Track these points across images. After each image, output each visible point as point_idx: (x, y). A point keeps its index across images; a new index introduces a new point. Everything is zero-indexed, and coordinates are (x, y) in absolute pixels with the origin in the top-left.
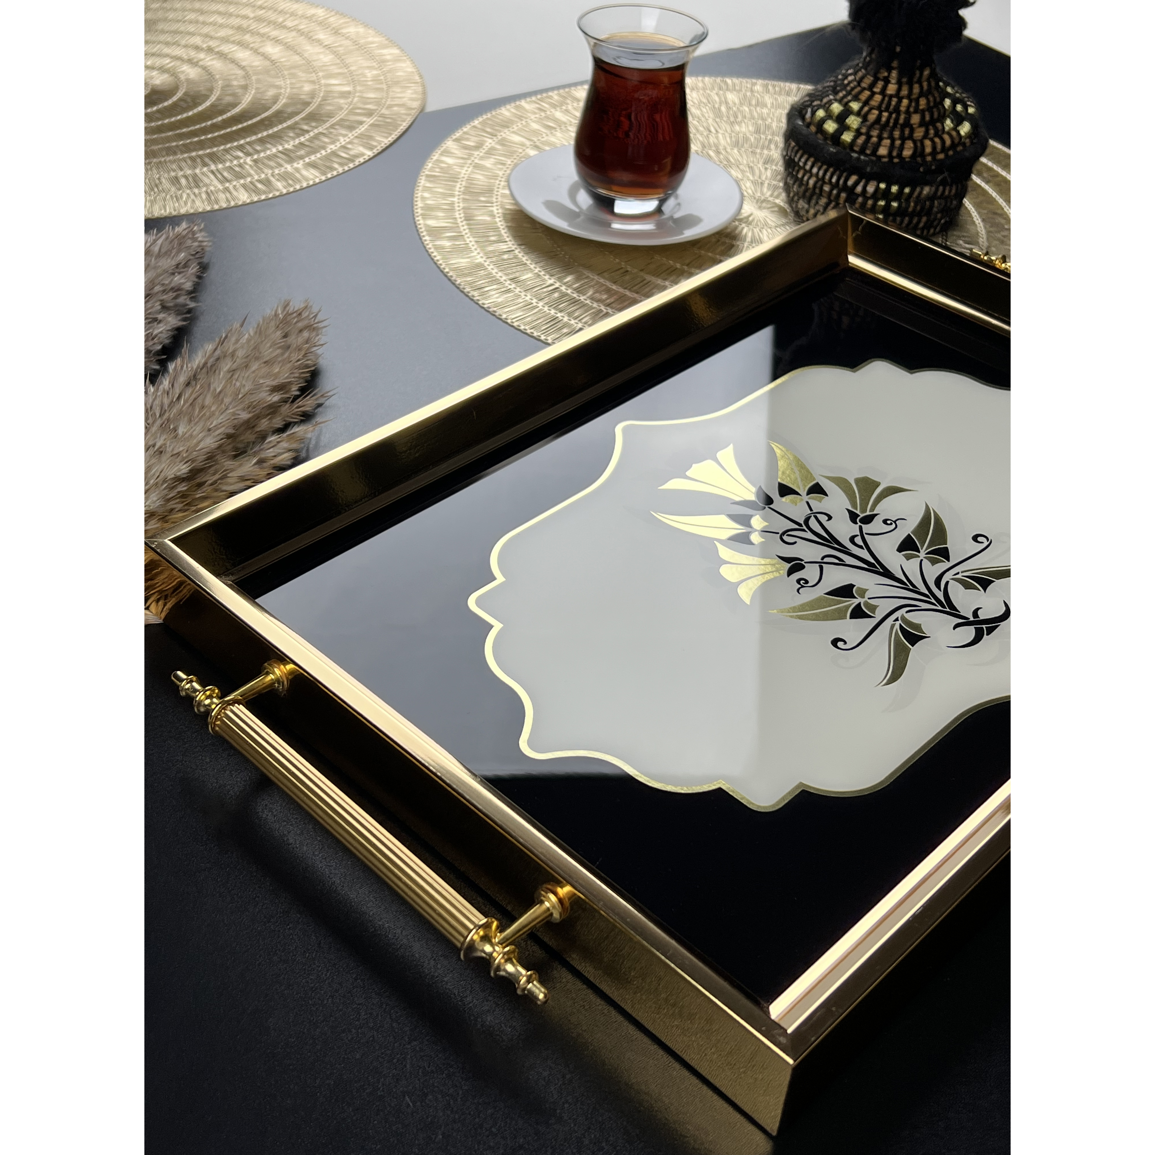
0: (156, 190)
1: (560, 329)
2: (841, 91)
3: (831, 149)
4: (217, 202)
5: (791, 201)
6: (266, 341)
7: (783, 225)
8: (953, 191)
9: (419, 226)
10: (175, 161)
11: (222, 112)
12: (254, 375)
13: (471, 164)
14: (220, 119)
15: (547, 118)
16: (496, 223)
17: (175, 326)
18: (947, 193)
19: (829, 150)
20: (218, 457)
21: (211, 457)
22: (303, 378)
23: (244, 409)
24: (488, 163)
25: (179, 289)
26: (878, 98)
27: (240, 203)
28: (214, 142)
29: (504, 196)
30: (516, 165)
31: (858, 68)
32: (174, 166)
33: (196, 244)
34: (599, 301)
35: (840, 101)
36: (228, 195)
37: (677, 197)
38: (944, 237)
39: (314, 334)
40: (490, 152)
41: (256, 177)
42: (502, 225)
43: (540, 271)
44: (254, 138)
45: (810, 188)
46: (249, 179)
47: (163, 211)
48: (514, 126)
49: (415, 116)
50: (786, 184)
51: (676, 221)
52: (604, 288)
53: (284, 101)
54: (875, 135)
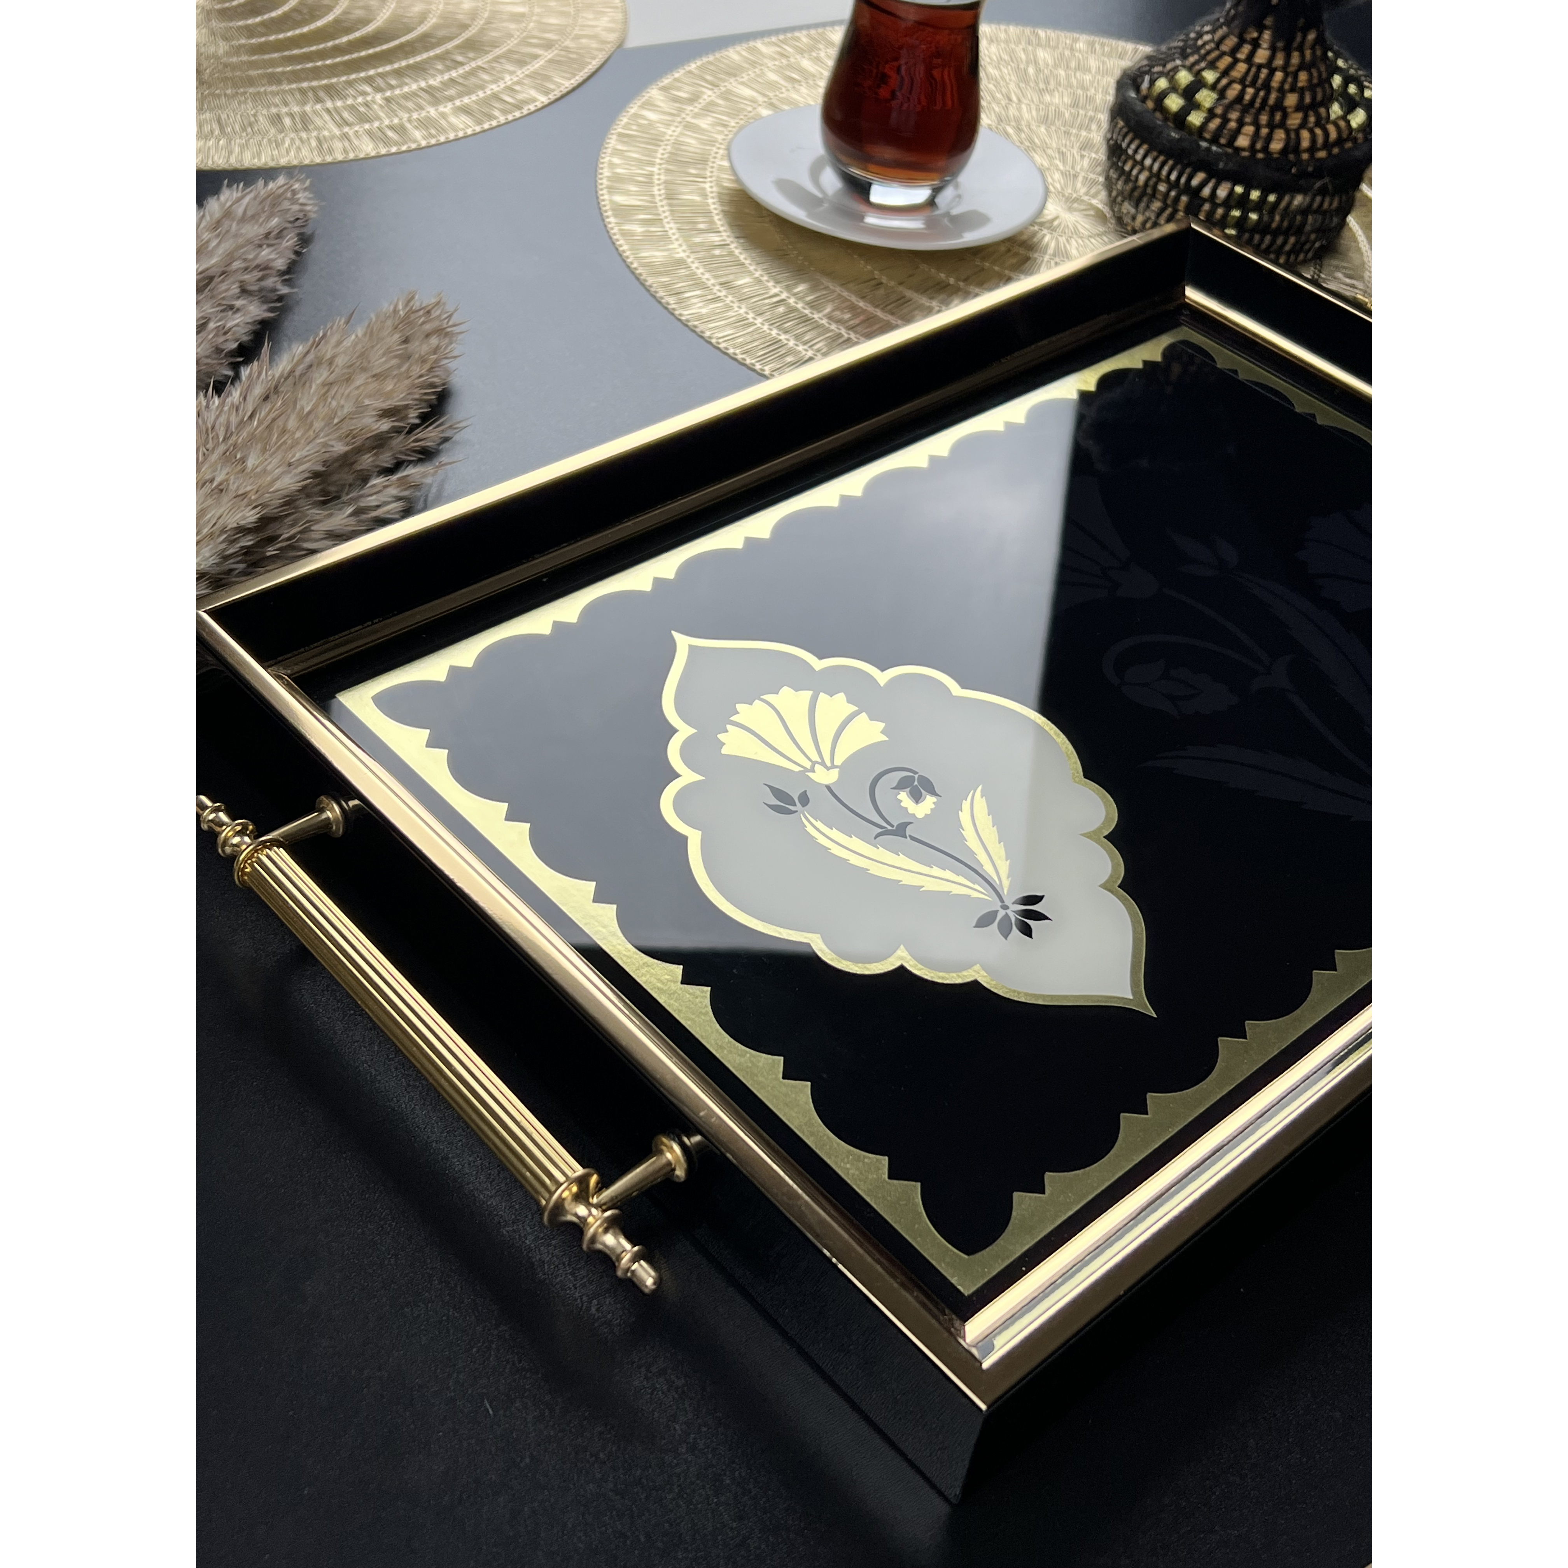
0: (249, 130)
1: (783, 356)
2: (1192, 54)
3: (1173, 134)
4: (331, 151)
5: (1113, 202)
6: (379, 346)
7: (1098, 235)
8: (1335, 204)
9: (603, 203)
10: (278, 93)
11: (348, 31)
12: (357, 392)
13: (680, 122)
14: (345, 39)
15: (790, 66)
16: (708, 205)
17: (259, 318)
18: (1326, 205)
19: (1169, 135)
20: (298, 503)
21: (290, 502)
22: (426, 401)
23: (340, 439)
24: (704, 123)
25: (266, 268)
26: (1242, 67)
27: (362, 156)
28: (333, 70)
29: (721, 169)
30: (741, 128)
31: (1218, 24)
32: (277, 100)
33: (296, 207)
34: (839, 321)
35: (1190, 69)
36: (347, 144)
37: (957, 187)
38: (1318, 267)
39: (447, 341)
40: (709, 108)
41: (387, 122)
42: (715, 209)
43: (762, 276)
44: (388, 68)
45: (1139, 187)
46: (376, 124)
47: (256, 160)
48: (744, 75)
49: (610, 53)
50: (1108, 178)
51: (954, 219)
52: (848, 303)
53: (434, 20)
54: (1234, 118)
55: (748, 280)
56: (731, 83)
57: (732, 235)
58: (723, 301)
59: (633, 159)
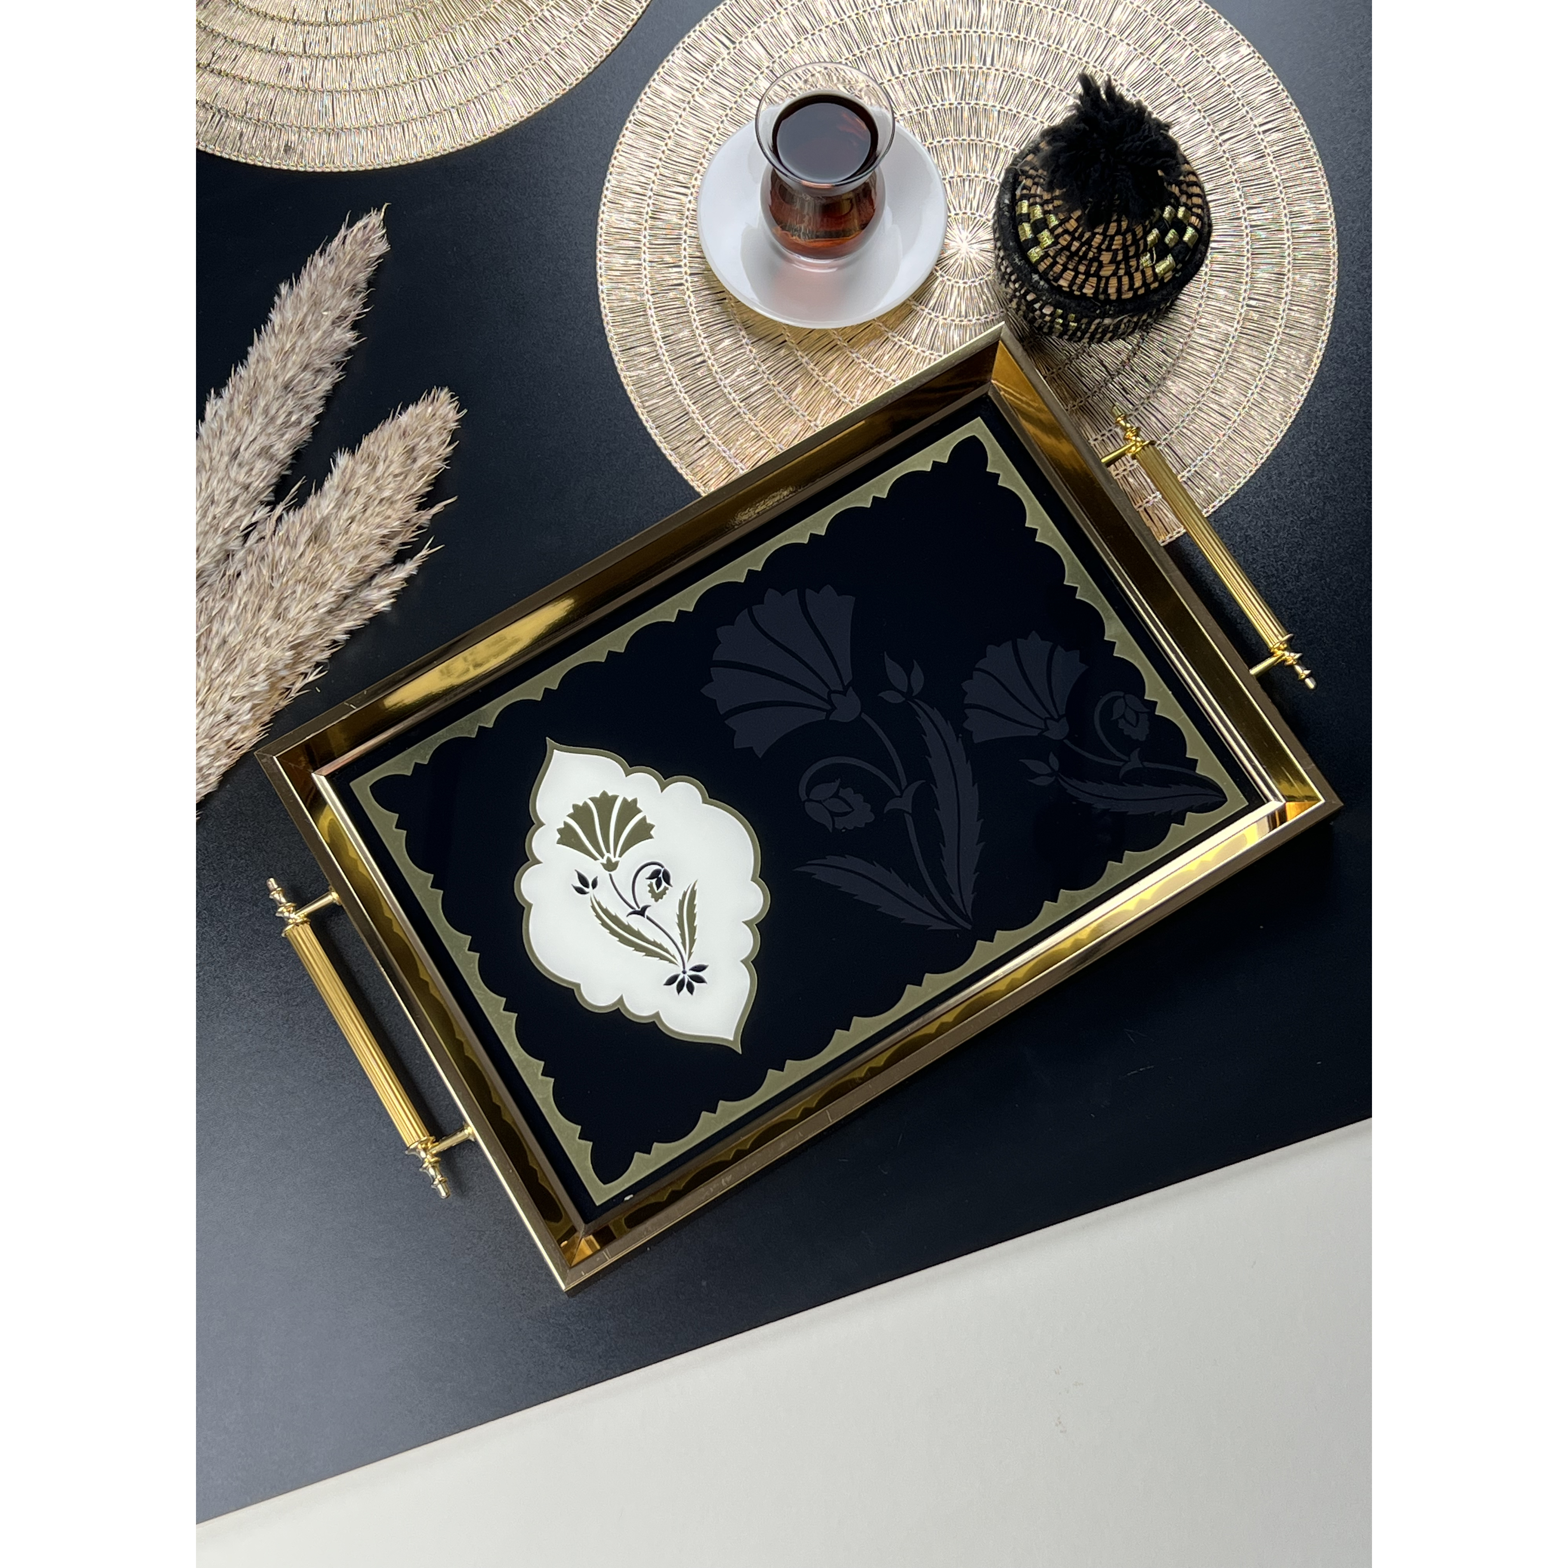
16: (681, 228)
26: (1072, 225)
35: (1042, 205)
40: (718, 79)
42: (685, 233)
43: (697, 328)
47: (354, 161)
48: (761, 23)
52: (752, 367)
54: (1061, 262)
55: (686, 333)
56: (746, 37)
57: (689, 272)
58: (660, 360)
59: (638, 161)
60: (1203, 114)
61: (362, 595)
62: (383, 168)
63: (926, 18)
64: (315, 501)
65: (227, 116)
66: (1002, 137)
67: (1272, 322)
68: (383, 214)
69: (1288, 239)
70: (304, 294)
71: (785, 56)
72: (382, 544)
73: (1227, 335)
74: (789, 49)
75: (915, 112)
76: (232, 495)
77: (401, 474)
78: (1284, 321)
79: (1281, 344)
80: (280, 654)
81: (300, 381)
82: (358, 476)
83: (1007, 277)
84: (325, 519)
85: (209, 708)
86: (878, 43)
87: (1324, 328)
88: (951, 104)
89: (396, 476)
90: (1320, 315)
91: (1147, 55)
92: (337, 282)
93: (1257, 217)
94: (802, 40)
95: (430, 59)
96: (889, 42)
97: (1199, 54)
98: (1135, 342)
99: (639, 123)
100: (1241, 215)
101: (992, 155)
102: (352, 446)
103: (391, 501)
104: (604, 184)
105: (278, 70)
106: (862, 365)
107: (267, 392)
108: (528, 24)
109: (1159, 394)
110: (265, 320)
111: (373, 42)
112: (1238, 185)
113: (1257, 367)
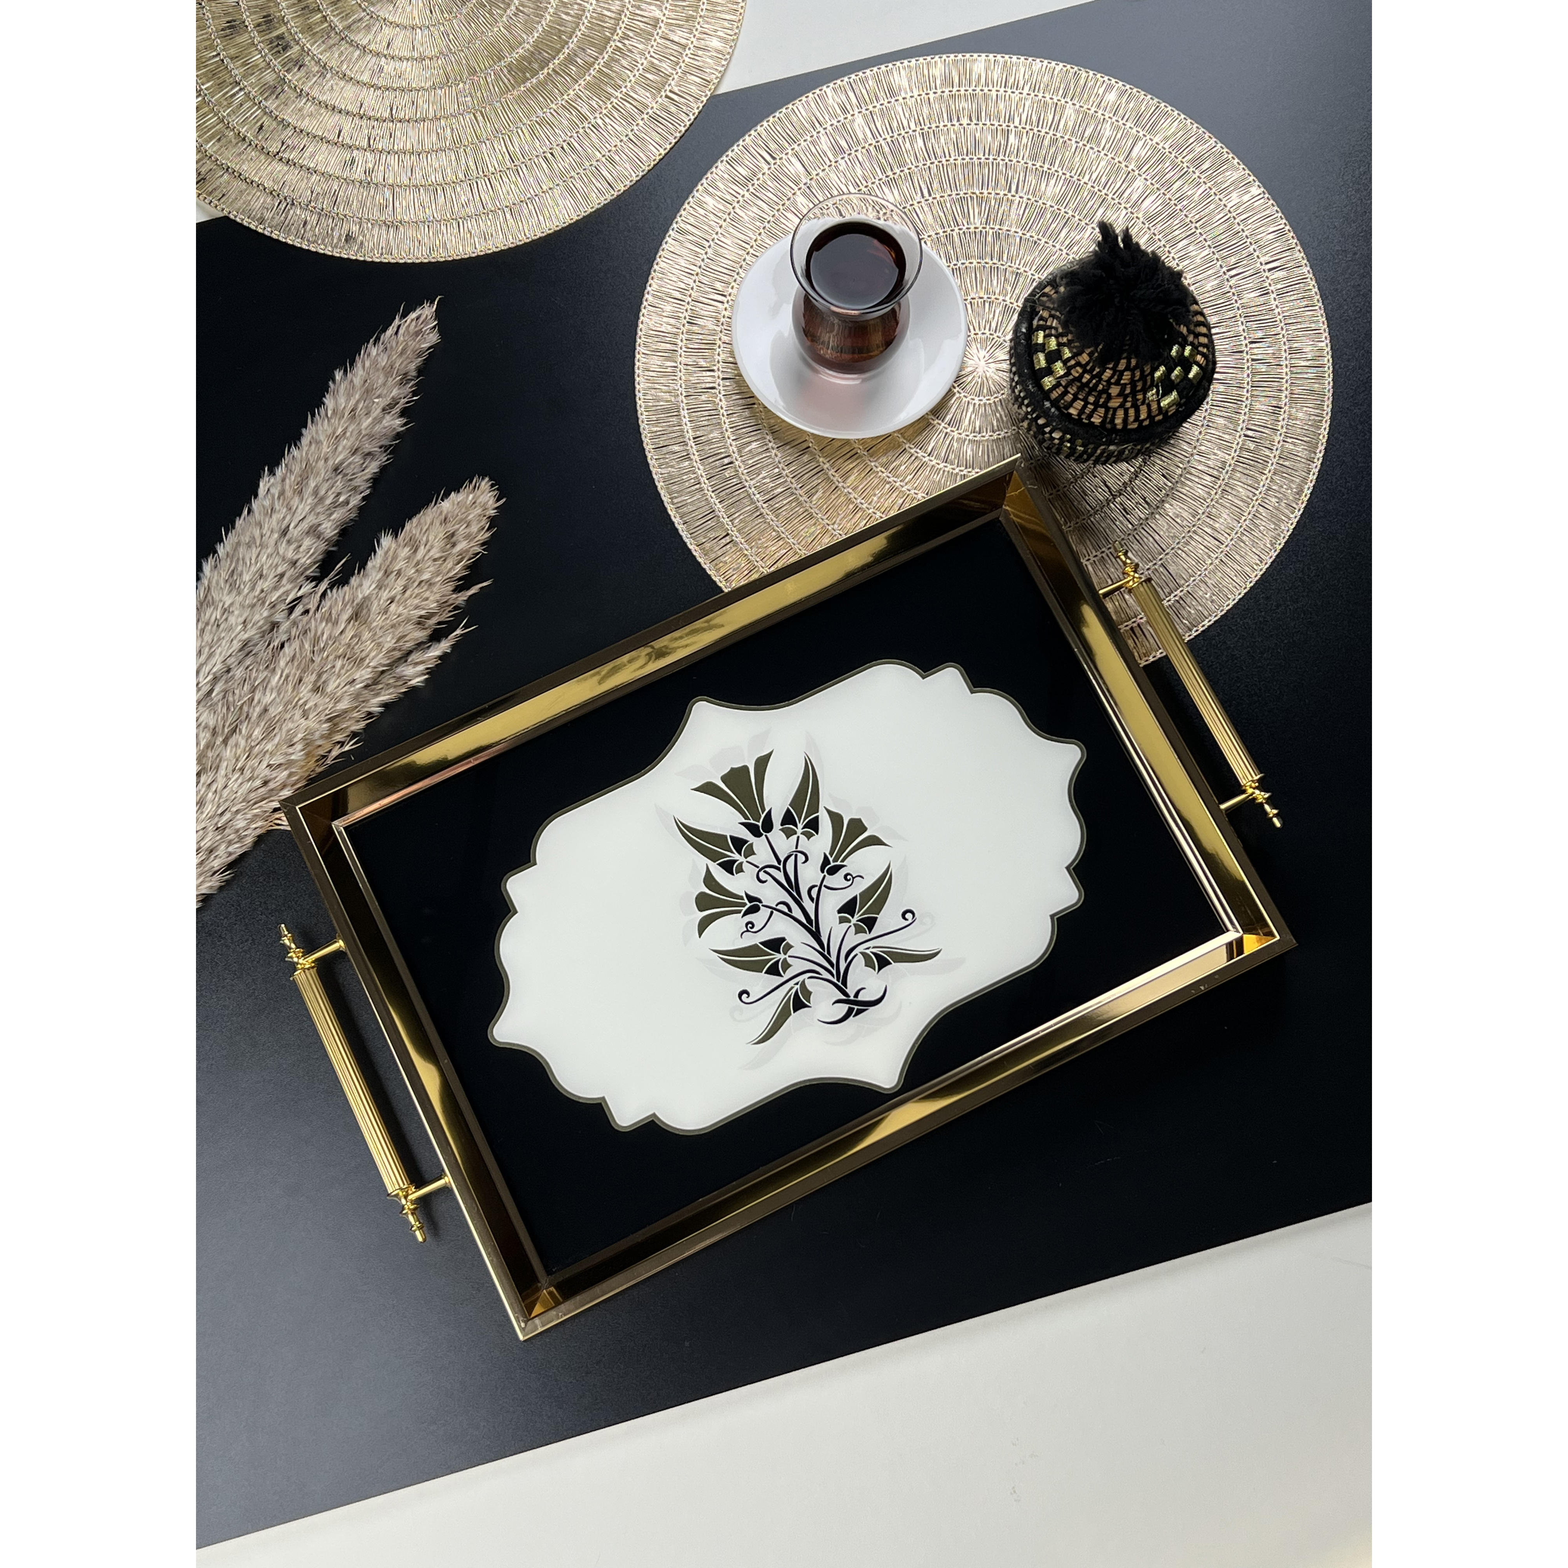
13: (730, 214)
15: (844, 128)
16: (716, 335)
24: (748, 216)
26: (1084, 358)
34: (762, 492)
35: (1057, 337)
40: (758, 192)
43: (727, 430)
48: (802, 141)
49: (703, 104)
53: (583, 30)
54: (1072, 392)
55: (715, 434)
56: (787, 154)
57: (721, 376)
58: (690, 459)
59: (678, 267)
60: (1212, 250)
61: (399, 670)
62: (438, 262)
63: (957, 145)
64: (358, 580)
65: (293, 204)
66: (1023, 262)
67: (1267, 453)
68: (435, 307)
69: (1287, 374)
70: (357, 381)
71: (821, 174)
72: (419, 623)
73: (1224, 463)
74: (826, 167)
75: (942, 234)
76: (280, 570)
77: (441, 557)
78: (1278, 452)
79: (1275, 474)
80: (317, 726)
81: (350, 464)
82: (399, 558)
83: (1020, 400)
84: (366, 599)
85: (248, 773)
86: (910, 166)
87: (1316, 460)
88: (976, 228)
89: (435, 560)
90: (1313, 449)
91: (1162, 191)
92: (388, 371)
93: (1259, 351)
94: (839, 159)
95: (487, 159)
96: (920, 165)
97: (1212, 192)
98: (1138, 464)
99: (681, 232)
100: (1244, 348)
101: (1012, 278)
102: (396, 529)
103: (430, 583)
104: (645, 288)
105: (343, 164)
106: (880, 474)
107: (318, 473)
108: (581, 131)
109: (1157, 516)
110: (320, 403)
111: (435, 139)
112: (1242, 319)
113: (1251, 495)
